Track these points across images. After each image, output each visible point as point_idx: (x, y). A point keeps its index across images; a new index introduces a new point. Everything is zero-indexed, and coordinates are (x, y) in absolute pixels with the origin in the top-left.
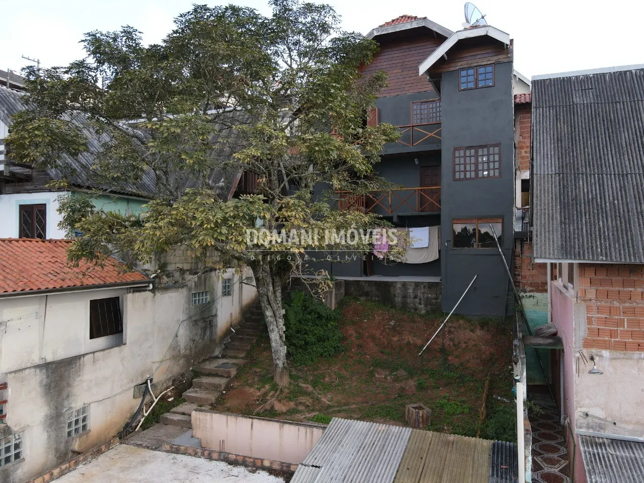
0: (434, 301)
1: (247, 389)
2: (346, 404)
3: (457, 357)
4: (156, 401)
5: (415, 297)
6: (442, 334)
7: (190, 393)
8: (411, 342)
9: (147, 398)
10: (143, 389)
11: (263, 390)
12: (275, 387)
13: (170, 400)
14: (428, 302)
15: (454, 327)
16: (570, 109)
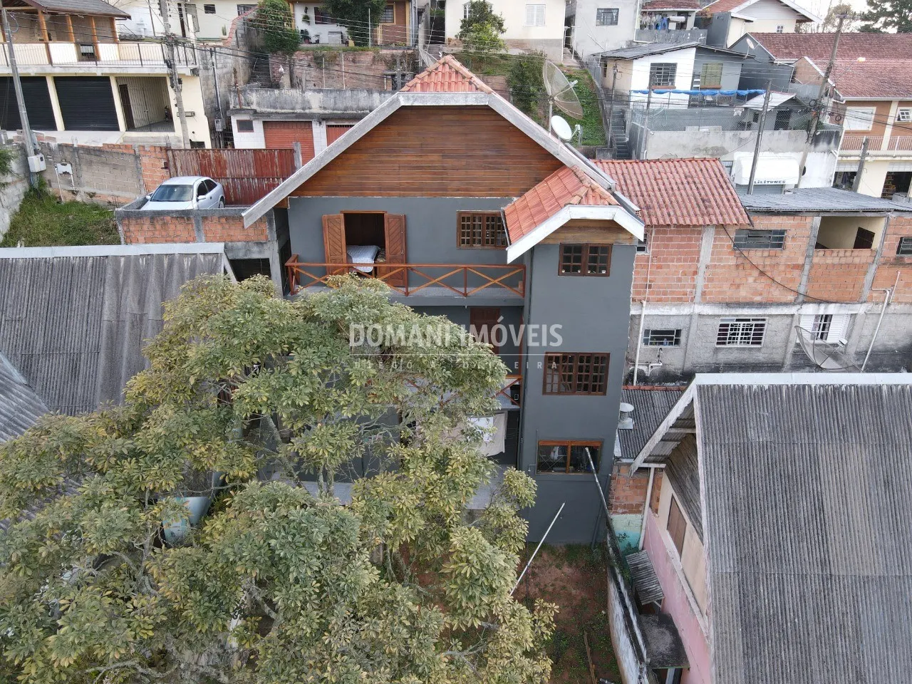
6: (525, 578)
15: (539, 567)
16: (745, 451)
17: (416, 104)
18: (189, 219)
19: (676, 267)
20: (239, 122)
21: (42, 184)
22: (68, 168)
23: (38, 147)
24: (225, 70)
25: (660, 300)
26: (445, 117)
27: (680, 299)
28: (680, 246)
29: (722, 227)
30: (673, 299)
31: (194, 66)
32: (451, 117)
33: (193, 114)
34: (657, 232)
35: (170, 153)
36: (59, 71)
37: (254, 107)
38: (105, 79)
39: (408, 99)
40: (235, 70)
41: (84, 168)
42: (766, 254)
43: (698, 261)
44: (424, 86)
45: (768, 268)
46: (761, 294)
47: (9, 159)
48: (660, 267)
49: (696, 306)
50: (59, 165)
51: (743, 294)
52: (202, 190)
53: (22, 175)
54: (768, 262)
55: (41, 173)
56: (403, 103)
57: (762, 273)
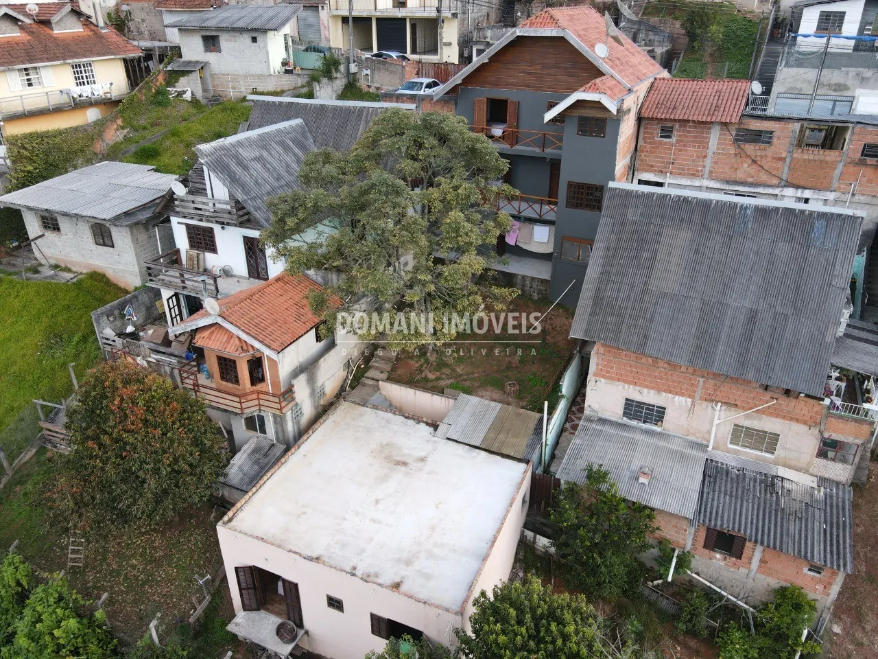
0: (544, 292)
1: (409, 361)
2: (472, 373)
3: (552, 337)
4: (355, 369)
5: (531, 287)
6: (545, 319)
7: (373, 363)
9: (350, 368)
10: (348, 365)
11: (420, 363)
12: (427, 361)
13: (362, 367)
14: (539, 292)
16: (623, 222)
17: (525, 35)
18: (415, 99)
19: (692, 150)
20: (478, 50)
21: (355, 80)
22: (368, 72)
23: (356, 59)
24: (479, 14)
25: (679, 174)
26: (546, 43)
27: (694, 175)
28: (695, 137)
29: (725, 125)
30: (689, 174)
31: (456, 11)
32: (549, 43)
33: (450, 44)
34: (680, 126)
35: (420, 65)
36: (378, 14)
37: (488, 40)
38: (403, 20)
39: (521, 31)
40: (488, 15)
41: (376, 72)
42: (758, 147)
43: (708, 148)
44: (532, 24)
45: (759, 158)
46: (752, 177)
47: (340, 64)
48: (680, 150)
49: (705, 181)
50: (364, 70)
51: (740, 175)
52: (429, 86)
53: (345, 74)
54: (759, 153)
55: (354, 74)
56: (518, 34)
57: (754, 162)
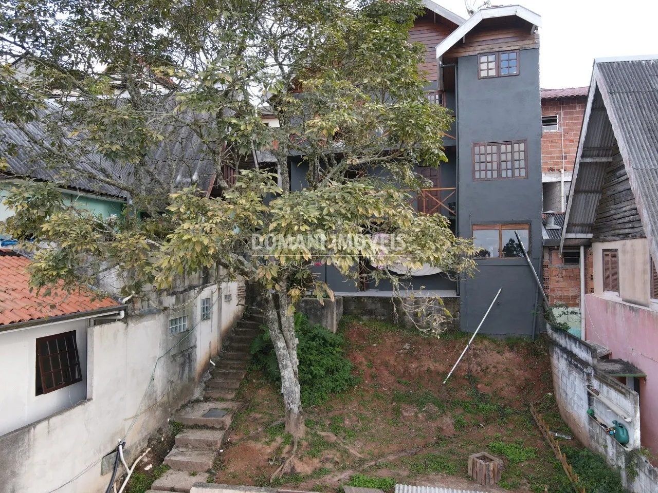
0: (452, 319)
1: (252, 444)
2: (382, 455)
3: (487, 385)
4: (130, 472)
6: (467, 358)
7: (174, 456)
8: (433, 368)
9: (119, 470)
10: (114, 458)
11: (274, 445)
12: (289, 440)
13: (148, 468)
15: (480, 349)
34: (565, 114)
48: (571, 141)
